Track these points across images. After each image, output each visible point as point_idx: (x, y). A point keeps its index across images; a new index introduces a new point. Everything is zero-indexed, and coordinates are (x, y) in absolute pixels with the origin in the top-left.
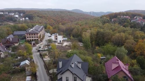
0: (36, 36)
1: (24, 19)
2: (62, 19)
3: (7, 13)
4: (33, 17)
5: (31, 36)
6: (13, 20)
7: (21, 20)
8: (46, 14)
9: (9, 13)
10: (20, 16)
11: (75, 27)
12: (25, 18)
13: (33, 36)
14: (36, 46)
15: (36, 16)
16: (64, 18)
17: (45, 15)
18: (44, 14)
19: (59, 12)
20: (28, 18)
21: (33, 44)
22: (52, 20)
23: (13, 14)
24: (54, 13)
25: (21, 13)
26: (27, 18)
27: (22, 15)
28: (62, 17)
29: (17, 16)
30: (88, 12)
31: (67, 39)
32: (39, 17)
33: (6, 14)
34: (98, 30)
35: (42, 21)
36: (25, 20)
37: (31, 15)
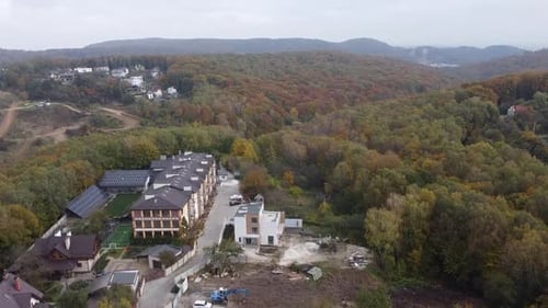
0: (171, 218)
1: (159, 93)
2: (300, 90)
3: (107, 69)
4: (192, 84)
5: (152, 219)
6: (123, 97)
7: (150, 96)
8: (241, 70)
9: (111, 68)
10: (147, 78)
11: (345, 148)
12: (164, 89)
13: (161, 218)
14: (163, 275)
15: (205, 80)
16: (311, 84)
17: (239, 76)
18: (236, 70)
19: (294, 58)
20: (175, 91)
21: (154, 261)
22: (261, 95)
23: (123, 74)
24: (273, 64)
25: (153, 66)
26: (172, 90)
27: (154, 74)
28: (302, 82)
29: (137, 81)
30: (409, 50)
31: (300, 225)
32: (213, 86)
33: (102, 75)
34: (438, 196)
35: (223, 101)
36: (165, 96)
37: (187, 76)
